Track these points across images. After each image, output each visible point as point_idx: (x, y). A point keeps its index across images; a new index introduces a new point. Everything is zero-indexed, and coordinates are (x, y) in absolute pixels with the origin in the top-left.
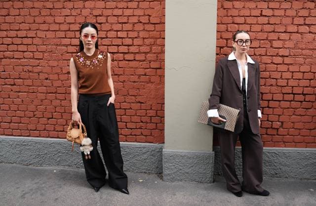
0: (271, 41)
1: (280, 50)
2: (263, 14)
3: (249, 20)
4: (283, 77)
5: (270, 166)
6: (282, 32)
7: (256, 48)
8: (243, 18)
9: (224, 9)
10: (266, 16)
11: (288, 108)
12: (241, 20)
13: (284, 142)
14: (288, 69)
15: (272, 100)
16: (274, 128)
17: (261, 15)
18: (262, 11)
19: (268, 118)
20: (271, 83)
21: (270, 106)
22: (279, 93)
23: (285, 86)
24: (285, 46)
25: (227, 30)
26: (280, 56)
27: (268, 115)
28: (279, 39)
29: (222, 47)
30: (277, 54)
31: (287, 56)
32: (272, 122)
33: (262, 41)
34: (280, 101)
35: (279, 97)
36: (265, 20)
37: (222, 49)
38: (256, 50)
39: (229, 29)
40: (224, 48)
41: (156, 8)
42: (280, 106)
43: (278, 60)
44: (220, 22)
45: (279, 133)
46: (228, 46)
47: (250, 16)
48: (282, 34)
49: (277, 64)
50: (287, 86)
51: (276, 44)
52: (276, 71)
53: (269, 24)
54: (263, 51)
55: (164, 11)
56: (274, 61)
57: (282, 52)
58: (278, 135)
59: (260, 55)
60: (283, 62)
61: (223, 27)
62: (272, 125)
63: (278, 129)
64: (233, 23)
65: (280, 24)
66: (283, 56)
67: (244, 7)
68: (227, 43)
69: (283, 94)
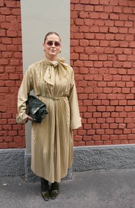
0: (117, 55)
1: (125, 63)
2: (110, 31)
3: (98, 36)
4: (127, 86)
5: (118, 160)
6: (126, 48)
7: (104, 61)
8: (93, 34)
9: (77, 25)
10: (112, 33)
11: (131, 111)
12: (91, 36)
13: (128, 140)
14: (131, 79)
15: (118, 105)
16: (120, 129)
17: (109, 32)
18: (109, 28)
19: (115, 120)
20: (117, 91)
21: (116, 110)
22: (123, 99)
23: (128, 94)
24: (129, 60)
25: (79, 45)
26: (124, 68)
27: (115, 118)
28: (123, 53)
29: (76, 60)
30: (122, 66)
31: (130, 68)
32: (118, 123)
33: (109, 55)
34: (124, 106)
35: (124, 102)
36: (111, 36)
37: (75, 62)
38: (104, 62)
39: (81, 44)
40: (77, 61)
41: (12, 22)
42: (124, 110)
43: (123, 71)
44: (73, 37)
45: (124, 132)
46: (81, 59)
47: (99, 32)
48: (126, 49)
49: (122, 75)
50: (130, 93)
51: (121, 58)
52: (121, 81)
53: (115, 40)
54: (110, 64)
55: (21, 25)
56: (119, 73)
57: (126, 65)
58: (123, 134)
59: (108, 67)
60: (127, 73)
61: (76, 42)
62: (118, 126)
63: (123, 129)
64: (85, 38)
65: (124, 40)
66: (126, 68)
67: (94, 25)
68: (79, 56)
69: (127, 100)
